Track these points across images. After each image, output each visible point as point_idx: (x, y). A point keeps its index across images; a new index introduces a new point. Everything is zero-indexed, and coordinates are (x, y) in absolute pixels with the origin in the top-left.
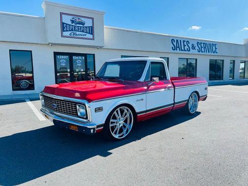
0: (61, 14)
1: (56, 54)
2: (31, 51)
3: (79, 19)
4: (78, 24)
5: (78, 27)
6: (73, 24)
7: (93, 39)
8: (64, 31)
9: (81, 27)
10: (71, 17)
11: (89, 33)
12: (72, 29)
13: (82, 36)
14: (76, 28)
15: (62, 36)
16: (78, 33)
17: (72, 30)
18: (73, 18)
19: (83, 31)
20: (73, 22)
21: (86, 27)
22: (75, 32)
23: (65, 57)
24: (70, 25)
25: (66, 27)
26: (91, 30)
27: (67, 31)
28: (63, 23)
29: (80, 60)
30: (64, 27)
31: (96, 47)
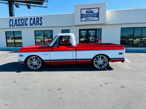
1: (80, 30)
3: (90, 10)
4: (90, 13)
5: (90, 14)
6: (87, 14)
7: (98, 20)
8: (82, 18)
9: (91, 14)
10: (86, 10)
11: (96, 17)
12: (86, 16)
13: (92, 19)
14: (89, 16)
15: (81, 21)
16: (89, 18)
17: (86, 17)
18: (87, 10)
19: (92, 17)
20: (87, 12)
21: (94, 14)
22: (88, 18)
23: (84, 31)
24: (85, 14)
25: (83, 16)
26: (97, 15)
27: (84, 18)
28: (82, 14)
30: (82, 16)
31: (102, 24)
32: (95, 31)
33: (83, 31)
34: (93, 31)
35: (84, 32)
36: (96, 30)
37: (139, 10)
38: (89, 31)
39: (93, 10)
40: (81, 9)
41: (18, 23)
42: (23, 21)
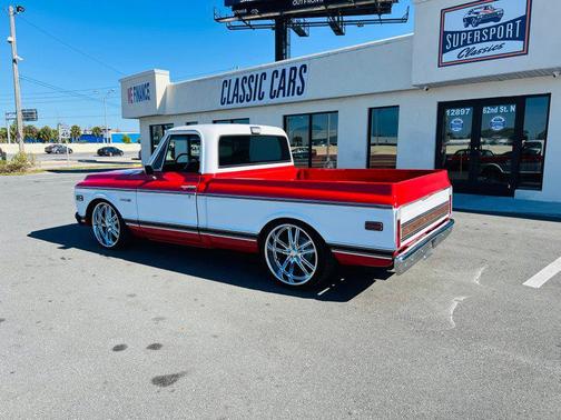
1: (442, 107)
3: (486, 8)
4: (483, 22)
5: (481, 30)
6: (470, 27)
7: (525, 52)
8: (445, 51)
9: (489, 28)
10: (464, 13)
11: (514, 38)
12: (465, 41)
13: (492, 53)
14: (477, 36)
15: (440, 64)
16: (478, 47)
17: (465, 43)
18: (470, 12)
19: (495, 38)
20: (469, 21)
21: (505, 24)
22: (471, 47)
23: (463, 111)
24: (460, 33)
25: (451, 40)
26: (521, 28)
27: (452, 49)
28: (445, 33)
29: (503, 114)
30: (446, 41)
31: (549, 73)
32: (513, 108)
33: (458, 112)
34: (503, 109)
35: (460, 116)
36: (520, 101)
38: (486, 110)
39: (498, 5)
40: (443, 12)
41: (241, 93)
42: (253, 85)
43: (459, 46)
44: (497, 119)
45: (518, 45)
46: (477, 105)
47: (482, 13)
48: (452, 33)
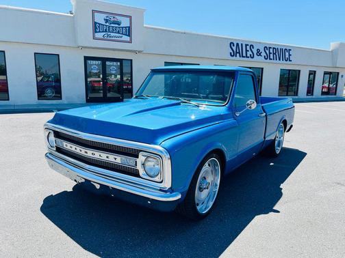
0: (94, 12)
1: (86, 59)
2: (58, 55)
3: (114, 17)
4: (113, 23)
5: (113, 27)
6: (107, 24)
7: (130, 42)
8: (96, 32)
9: (116, 27)
10: (104, 16)
11: (126, 35)
12: (106, 30)
13: (118, 39)
14: (111, 29)
15: (94, 38)
16: (112, 34)
17: (106, 31)
18: (107, 17)
20: (107, 21)
22: (109, 33)
23: (97, 62)
24: (103, 25)
25: (99, 27)
26: (128, 31)
28: (95, 23)
29: (115, 66)
30: (96, 27)
31: (135, 52)
32: (119, 64)
33: (94, 62)
34: (115, 63)
36: (121, 61)
37: (188, 34)
38: (108, 63)
39: (119, 18)
43: (103, 32)
44: (113, 67)
45: (127, 38)
46: (104, 60)
47: (112, 19)
48: (99, 24)
